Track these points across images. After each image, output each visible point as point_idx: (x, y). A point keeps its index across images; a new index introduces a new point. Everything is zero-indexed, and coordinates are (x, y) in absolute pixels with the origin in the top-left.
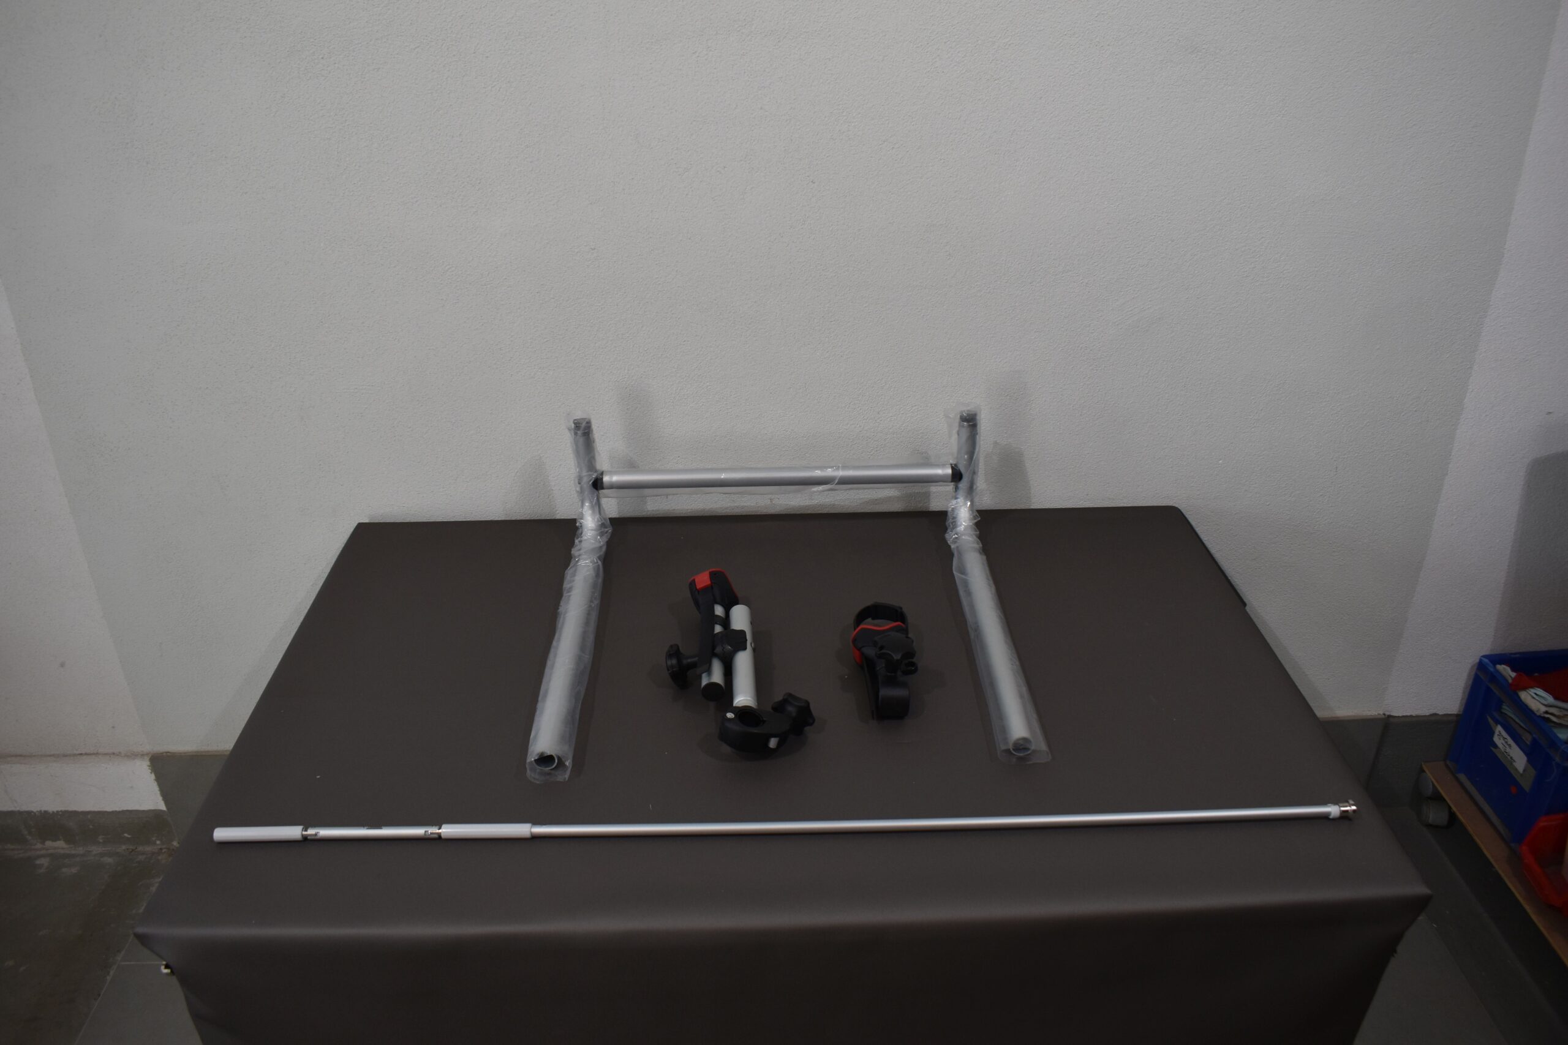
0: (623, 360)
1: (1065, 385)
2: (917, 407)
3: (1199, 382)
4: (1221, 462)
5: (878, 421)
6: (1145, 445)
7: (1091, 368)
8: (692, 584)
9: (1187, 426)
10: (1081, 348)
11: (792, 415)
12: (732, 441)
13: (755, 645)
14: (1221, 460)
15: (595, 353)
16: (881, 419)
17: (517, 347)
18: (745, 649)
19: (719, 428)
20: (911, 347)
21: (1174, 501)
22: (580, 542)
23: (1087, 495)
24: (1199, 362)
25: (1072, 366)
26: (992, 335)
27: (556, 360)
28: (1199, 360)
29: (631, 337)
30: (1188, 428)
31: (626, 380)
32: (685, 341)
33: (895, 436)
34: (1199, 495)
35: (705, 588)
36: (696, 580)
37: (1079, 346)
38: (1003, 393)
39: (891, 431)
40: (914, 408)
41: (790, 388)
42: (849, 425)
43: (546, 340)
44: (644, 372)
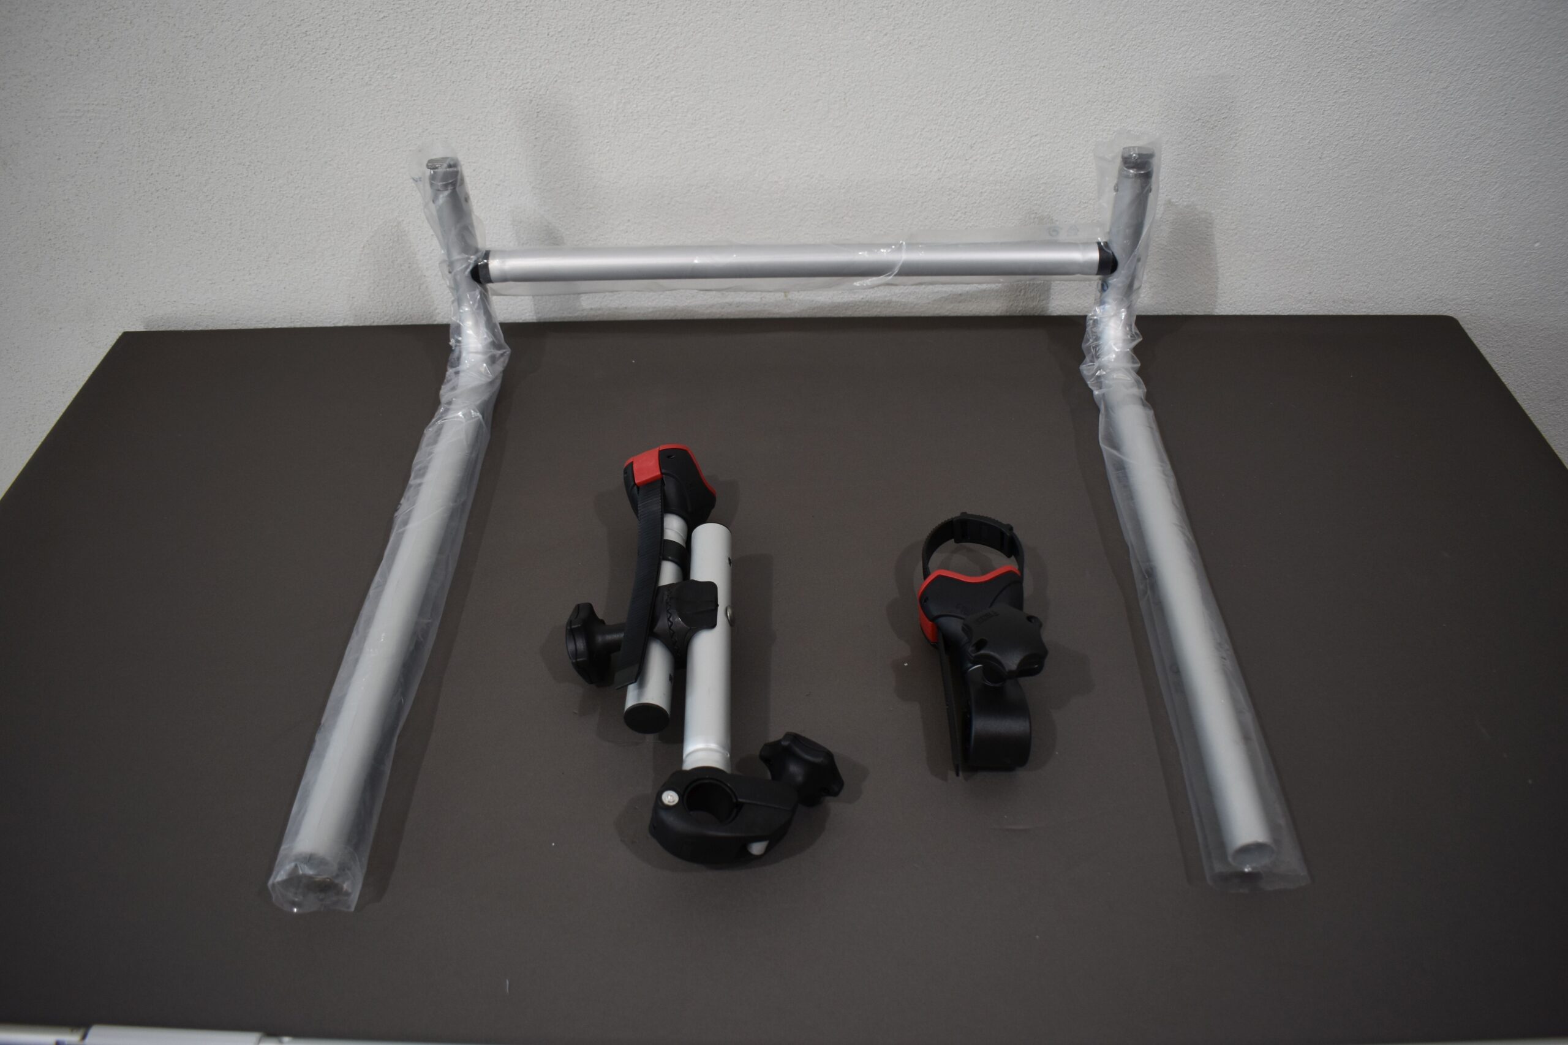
0: (522, 49)
1: (1300, 104)
2: (1038, 138)
3: (1532, 107)
4: (1537, 245)
5: (970, 161)
6: (1420, 213)
7: (1350, 74)
8: (629, 471)
9: (1496, 183)
10: (1340, 36)
11: (820, 150)
12: (718, 195)
13: (733, 614)
14: (1537, 242)
15: (470, 37)
16: (975, 158)
17: (335, 30)
18: (712, 625)
19: (695, 171)
20: (1035, 28)
21: (1449, 307)
22: (457, 373)
23: (1310, 293)
24: (1538, 71)
25: (1319, 70)
26: (1183, 9)
27: (403, 51)
28: (1539, 67)
29: (532, 8)
30: (1496, 186)
31: (528, 86)
32: (629, 14)
33: (998, 187)
34: (1490, 298)
35: (649, 484)
36: (635, 467)
37: (1335, 34)
38: (1192, 116)
39: (991, 179)
40: (1033, 140)
41: (818, 101)
42: (919, 169)
43: (382, 15)
44: (560, 72)
